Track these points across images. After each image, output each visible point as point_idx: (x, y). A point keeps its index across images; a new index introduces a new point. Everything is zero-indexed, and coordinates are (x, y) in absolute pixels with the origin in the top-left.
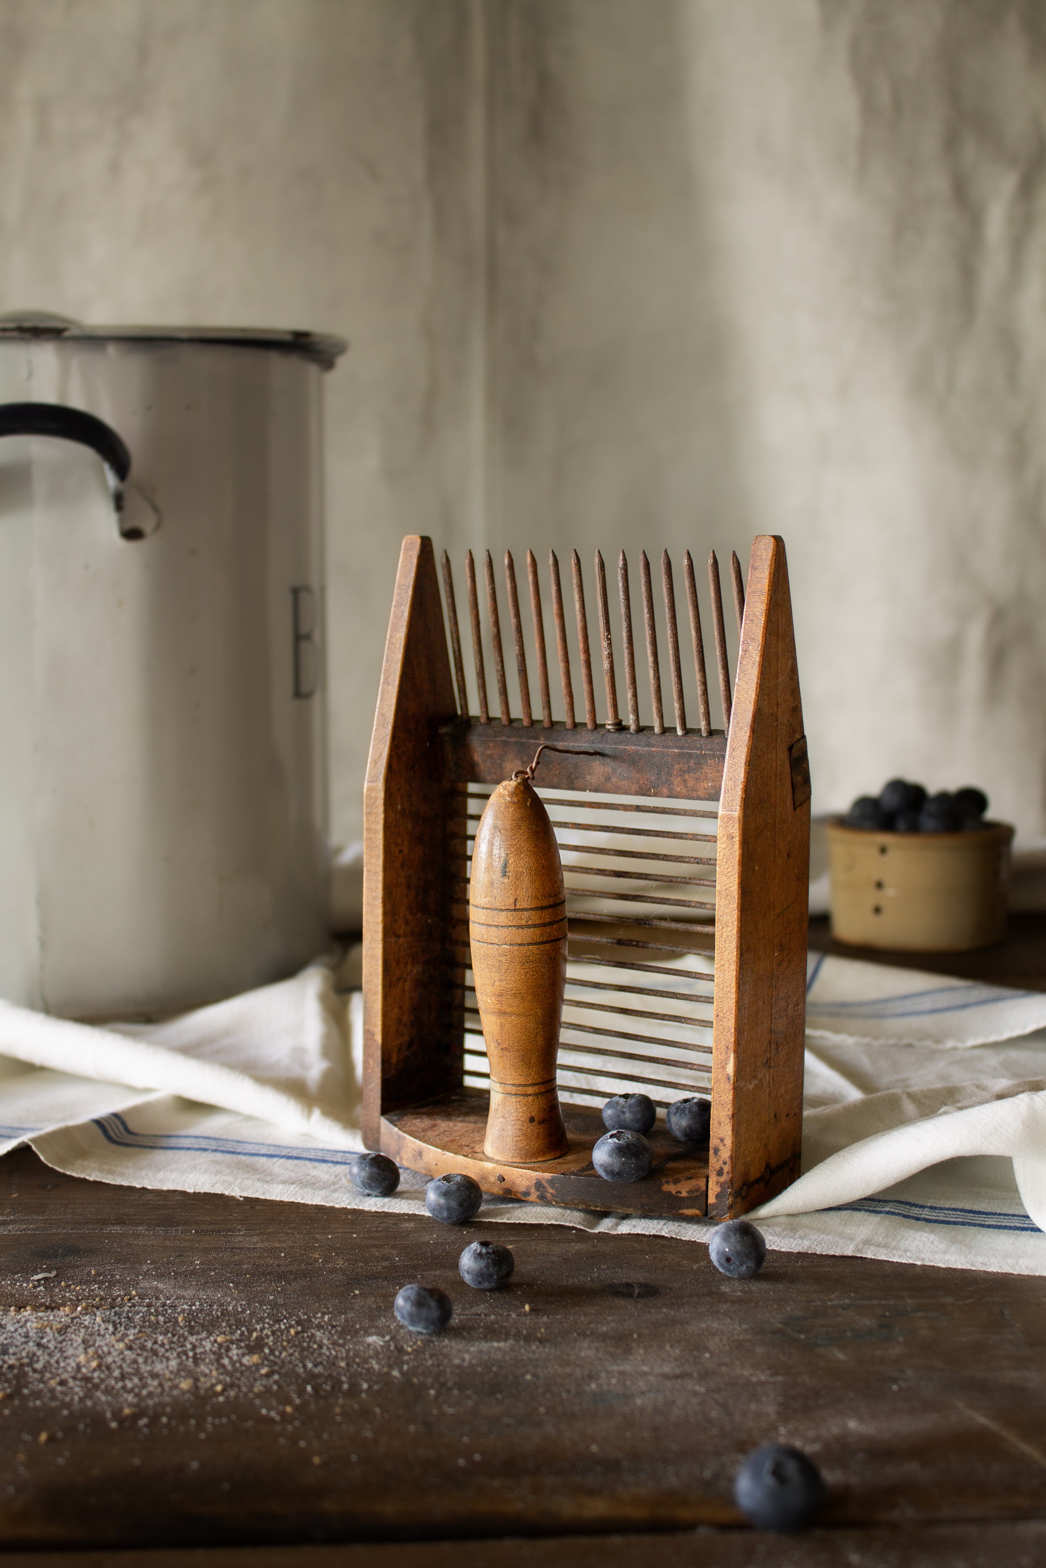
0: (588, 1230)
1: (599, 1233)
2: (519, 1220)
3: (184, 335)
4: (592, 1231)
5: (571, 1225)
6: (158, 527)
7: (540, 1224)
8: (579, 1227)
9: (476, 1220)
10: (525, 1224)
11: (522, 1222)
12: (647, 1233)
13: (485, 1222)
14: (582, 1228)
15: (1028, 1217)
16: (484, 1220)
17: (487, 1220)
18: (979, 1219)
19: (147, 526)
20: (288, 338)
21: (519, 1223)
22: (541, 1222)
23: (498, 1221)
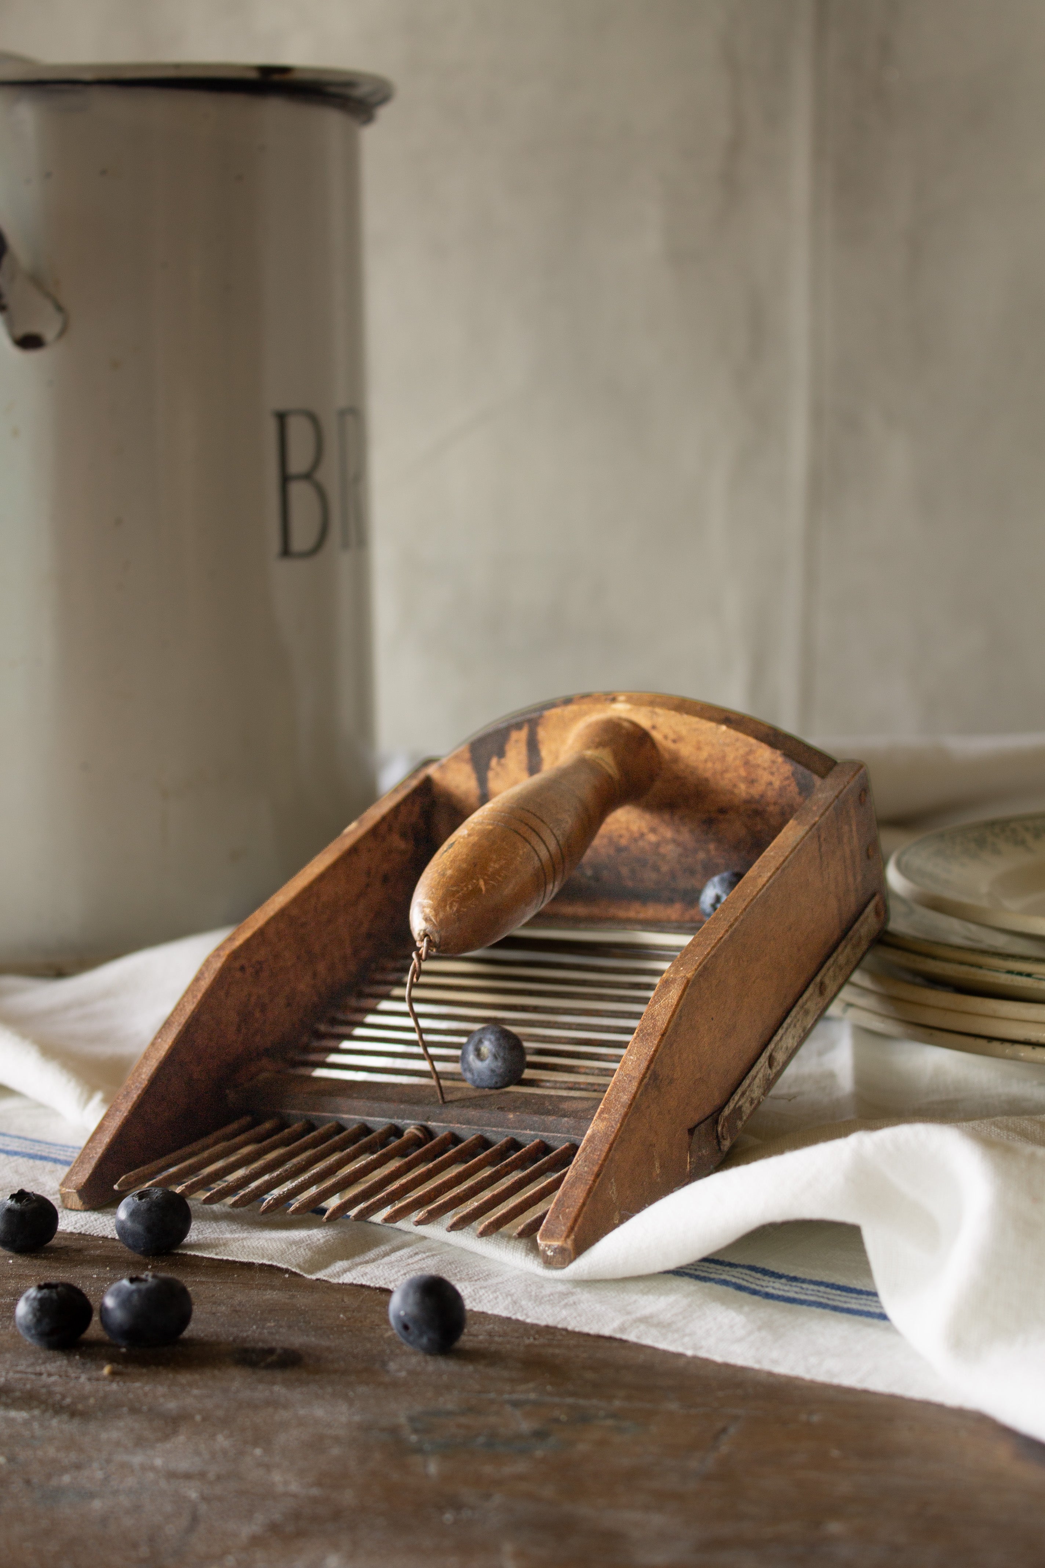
0: (305, 1275)
1: (317, 1280)
2: (229, 1255)
3: (88, 76)
4: (309, 1277)
5: (284, 1266)
6: (63, 332)
7: (250, 1263)
8: (294, 1270)
9: (180, 1252)
10: (234, 1262)
11: (230, 1258)
12: (372, 1285)
13: (190, 1255)
14: (298, 1271)
15: (875, 1294)
16: (189, 1253)
17: (193, 1253)
18: (841, 1299)
19: (49, 334)
20: (253, 75)
21: (227, 1261)
22: (251, 1260)
23: (205, 1255)
